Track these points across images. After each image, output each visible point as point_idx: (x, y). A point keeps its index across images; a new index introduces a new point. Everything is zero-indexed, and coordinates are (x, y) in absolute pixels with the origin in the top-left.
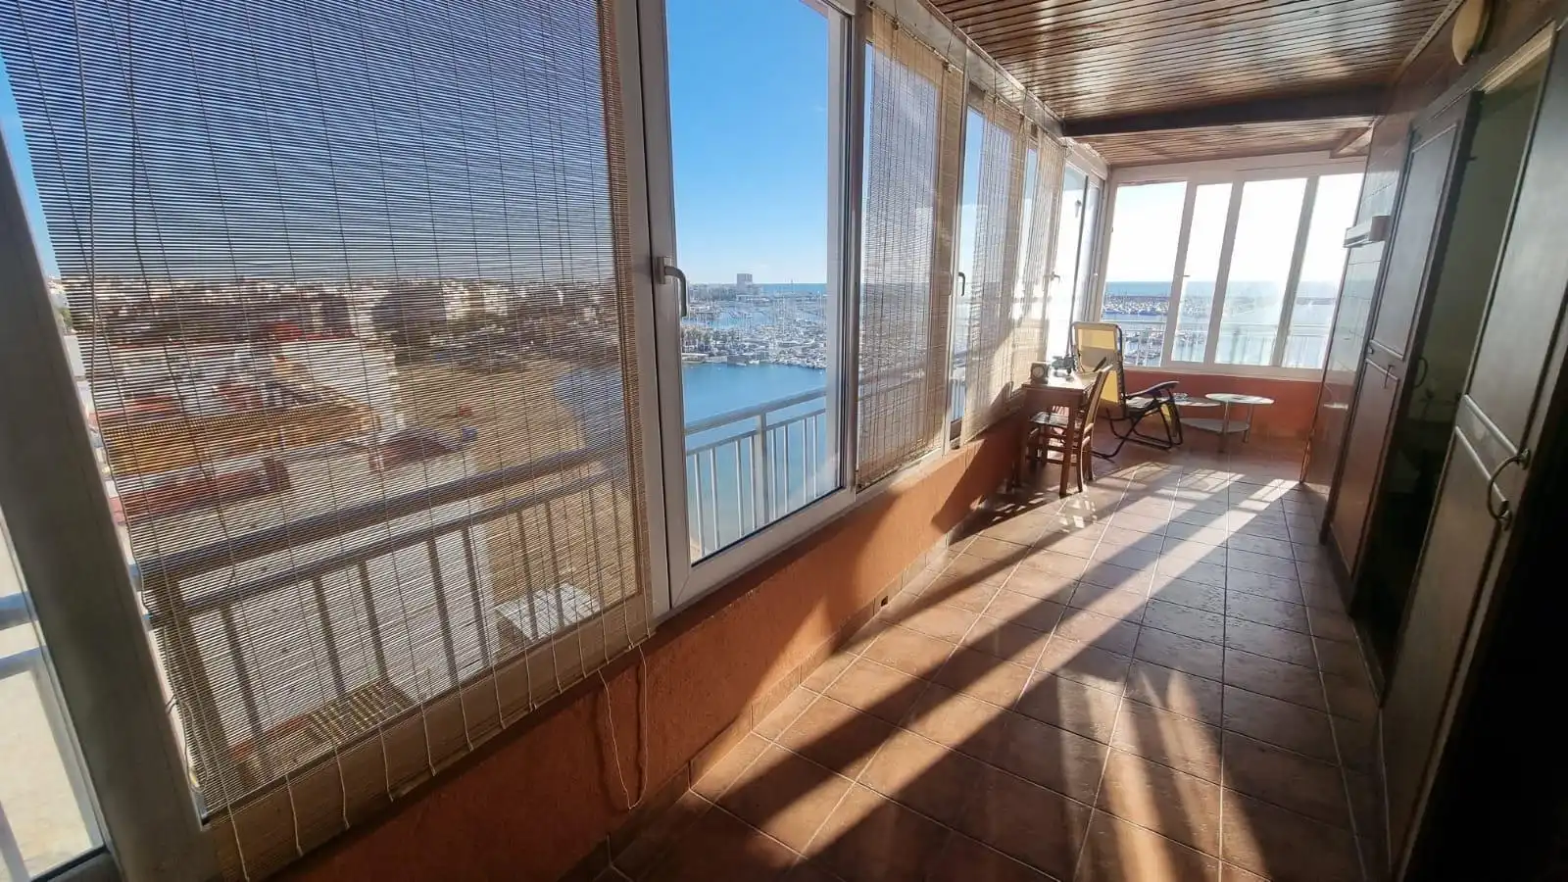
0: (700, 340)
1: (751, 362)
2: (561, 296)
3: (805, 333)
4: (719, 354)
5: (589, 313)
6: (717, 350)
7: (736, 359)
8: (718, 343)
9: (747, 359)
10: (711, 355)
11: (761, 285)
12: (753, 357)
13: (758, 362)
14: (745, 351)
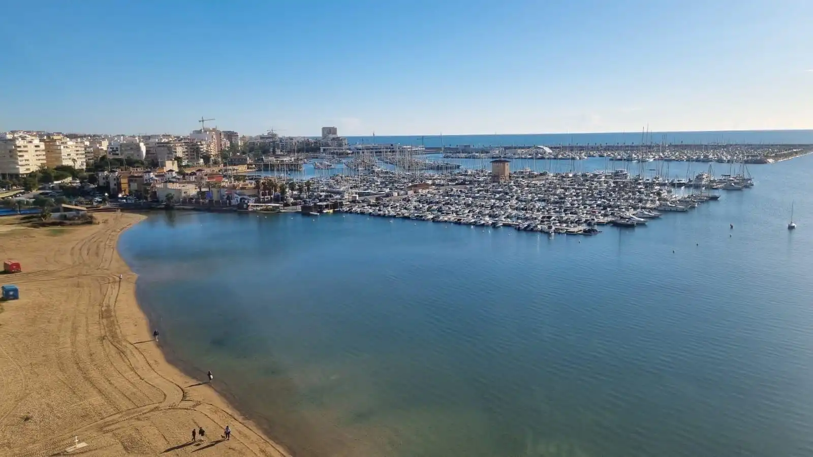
0: (275, 191)
1: (325, 211)
2: (143, 149)
3: (382, 183)
4: (294, 204)
5: (170, 166)
6: (292, 200)
7: (310, 208)
8: (295, 192)
9: (320, 209)
10: (286, 205)
11: (345, 138)
12: (327, 206)
13: (331, 211)
14: (320, 201)
